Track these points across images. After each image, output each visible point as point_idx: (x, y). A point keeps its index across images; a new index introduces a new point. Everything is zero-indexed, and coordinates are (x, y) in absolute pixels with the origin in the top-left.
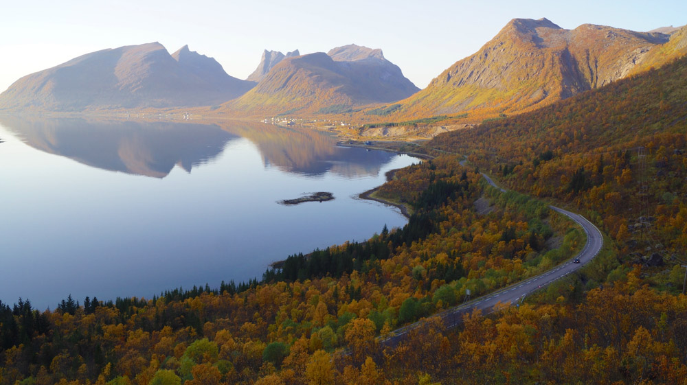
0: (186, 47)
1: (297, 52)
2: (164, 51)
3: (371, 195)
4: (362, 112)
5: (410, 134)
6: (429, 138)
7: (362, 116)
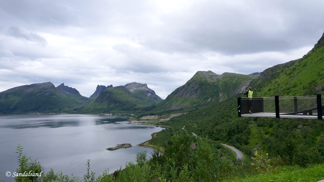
0: (63, 84)
1: (111, 86)
2: (53, 86)
3: (145, 144)
4: (140, 109)
5: (160, 118)
6: (168, 119)
7: (140, 111)
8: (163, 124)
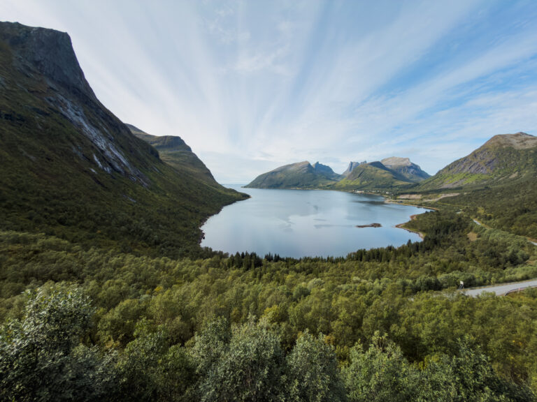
0: (318, 163)
1: (365, 162)
2: (309, 165)
3: (402, 227)
4: (397, 187)
5: (425, 198)
6: (436, 200)
7: (397, 189)
8: (426, 205)
